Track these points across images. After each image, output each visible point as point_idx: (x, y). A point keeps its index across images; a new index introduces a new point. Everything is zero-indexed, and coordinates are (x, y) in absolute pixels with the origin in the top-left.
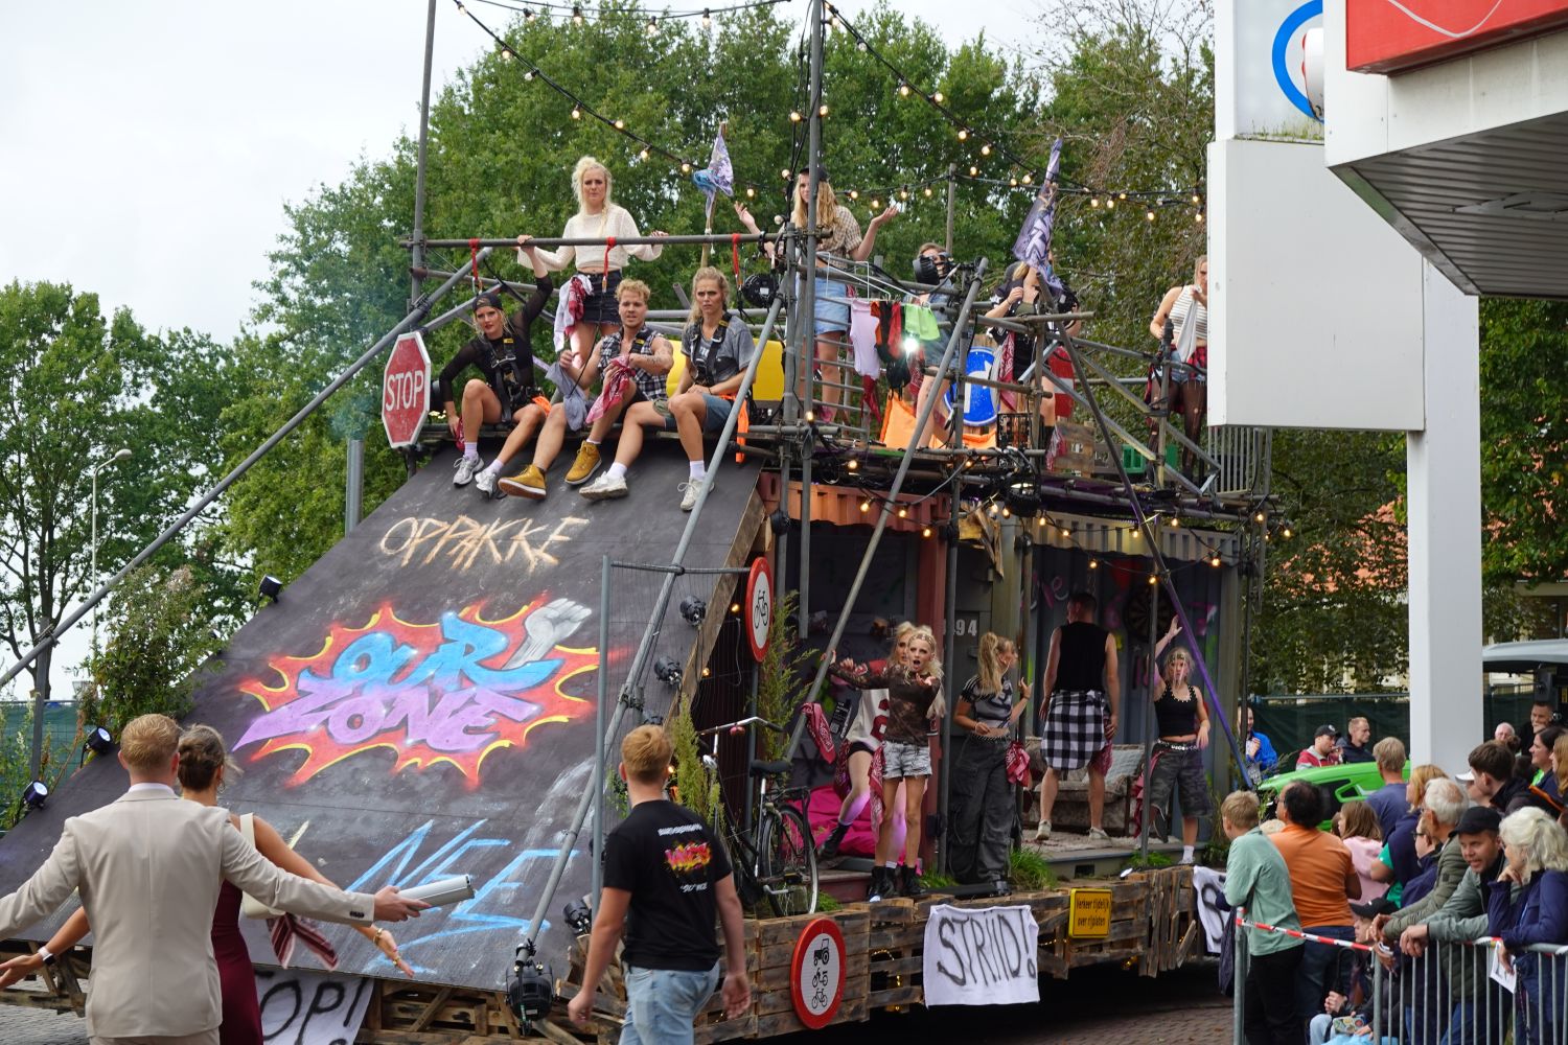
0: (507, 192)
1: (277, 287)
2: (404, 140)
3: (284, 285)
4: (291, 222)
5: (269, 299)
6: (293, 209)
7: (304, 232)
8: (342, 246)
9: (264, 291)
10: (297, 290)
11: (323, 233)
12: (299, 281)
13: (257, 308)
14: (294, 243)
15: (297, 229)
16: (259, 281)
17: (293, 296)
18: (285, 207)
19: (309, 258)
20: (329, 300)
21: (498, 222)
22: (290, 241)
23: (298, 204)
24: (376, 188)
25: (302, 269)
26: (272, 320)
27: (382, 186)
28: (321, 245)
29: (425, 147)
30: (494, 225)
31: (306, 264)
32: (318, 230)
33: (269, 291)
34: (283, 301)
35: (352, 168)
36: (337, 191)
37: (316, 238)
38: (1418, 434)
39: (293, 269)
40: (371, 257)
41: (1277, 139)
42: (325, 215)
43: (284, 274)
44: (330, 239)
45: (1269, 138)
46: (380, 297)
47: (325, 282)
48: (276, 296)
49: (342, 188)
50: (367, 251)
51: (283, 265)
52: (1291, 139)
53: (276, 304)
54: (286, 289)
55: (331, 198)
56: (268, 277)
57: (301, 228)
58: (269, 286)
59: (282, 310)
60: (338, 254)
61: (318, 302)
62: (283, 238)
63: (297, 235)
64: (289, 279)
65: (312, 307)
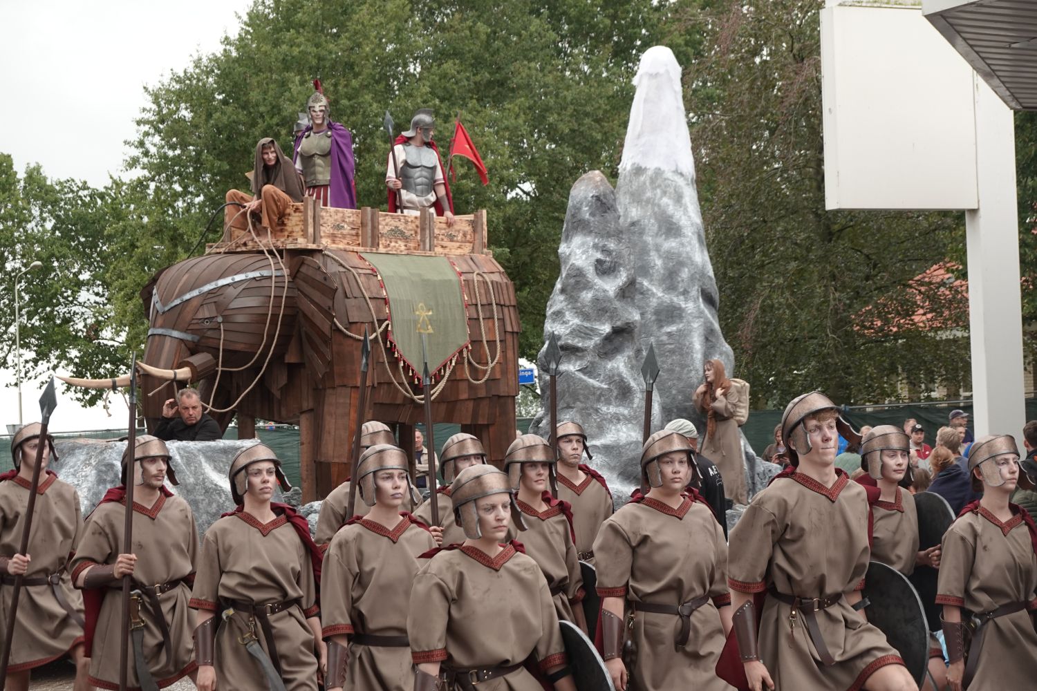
0: (300, 72)
1: (142, 144)
2: (227, 38)
3: (147, 142)
4: (150, 98)
5: (137, 152)
6: (150, 89)
7: (159, 105)
8: (186, 114)
9: (133, 147)
10: (155, 145)
11: (173, 105)
12: (157, 139)
13: (129, 159)
14: (152, 112)
15: (154, 103)
16: (128, 140)
17: (153, 150)
18: (145, 88)
19: (162, 122)
20: (178, 152)
21: (295, 93)
22: (149, 111)
23: (154, 85)
24: (209, 73)
25: (158, 131)
26: (139, 167)
27: (213, 71)
28: (171, 113)
29: (241, 43)
30: (292, 96)
31: (161, 126)
32: (169, 102)
33: (137, 147)
34: (146, 154)
35: (191, 59)
36: (182, 75)
37: (168, 108)
38: (974, 212)
39: (152, 131)
40: (207, 121)
41: (869, 5)
42: (173, 92)
43: (147, 134)
44: (178, 109)
45: (864, 4)
46: (215, 149)
47: (174, 139)
48: (141, 150)
49: (185, 72)
50: (204, 117)
51: (146, 128)
52: (879, 5)
53: (141, 155)
54: (148, 145)
55: (179, 80)
56: (135, 137)
57: (156, 102)
58: (136, 143)
59: (145, 160)
60: (182, 120)
61: (171, 153)
62: (144, 110)
63: (154, 107)
64: (150, 138)
65: (165, 157)
